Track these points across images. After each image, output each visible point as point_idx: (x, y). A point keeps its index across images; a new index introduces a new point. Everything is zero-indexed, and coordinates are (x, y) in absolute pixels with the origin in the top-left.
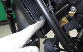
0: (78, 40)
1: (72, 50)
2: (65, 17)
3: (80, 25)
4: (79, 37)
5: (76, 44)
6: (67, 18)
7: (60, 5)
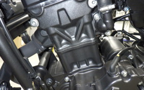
0: (41, 68)
1: (33, 84)
2: (20, 36)
3: (43, 47)
4: (42, 64)
5: (39, 74)
6: (23, 38)
7: (13, 14)
